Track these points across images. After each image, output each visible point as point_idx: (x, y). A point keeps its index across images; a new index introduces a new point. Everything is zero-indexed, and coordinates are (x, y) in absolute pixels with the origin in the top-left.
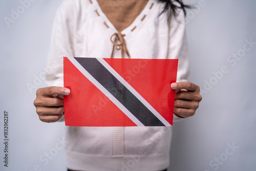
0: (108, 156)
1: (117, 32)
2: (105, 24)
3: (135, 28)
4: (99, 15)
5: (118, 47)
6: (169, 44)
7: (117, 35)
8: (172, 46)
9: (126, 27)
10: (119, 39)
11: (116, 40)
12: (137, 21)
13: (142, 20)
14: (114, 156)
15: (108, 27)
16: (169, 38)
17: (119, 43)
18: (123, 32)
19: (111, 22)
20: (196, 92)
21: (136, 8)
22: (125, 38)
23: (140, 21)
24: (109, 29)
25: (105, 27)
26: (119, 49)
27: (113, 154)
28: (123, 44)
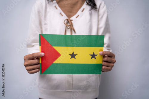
0: (63, 91)
1: (68, 18)
2: (61, 13)
3: (78, 16)
4: (57, 9)
5: (68, 27)
6: (98, 25)
7: (67, 20)
8: (100, 26)
9: (73, 16)
10: (69, 22)
11: (67, 23)
12: (79, 12)
13: (82, 11)
14: (67, 91)
15: (62, 16)
16: (98, 21)
17: (69, 24)
18: (71, 19)
19: (64, 12)
20: (112, 58)
21: (79, 4)
22: (72, 22)
23: (81, 12)
24: (63, 17)
25: (61, 15)
26: (69, 28)
27: (66, 90)
28: (71, 25)
